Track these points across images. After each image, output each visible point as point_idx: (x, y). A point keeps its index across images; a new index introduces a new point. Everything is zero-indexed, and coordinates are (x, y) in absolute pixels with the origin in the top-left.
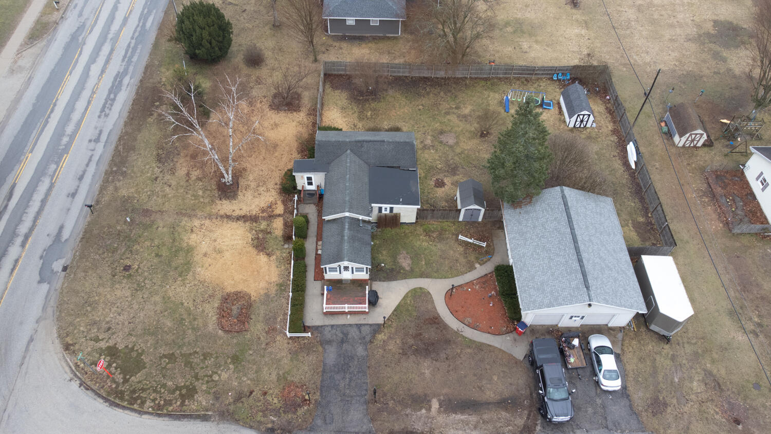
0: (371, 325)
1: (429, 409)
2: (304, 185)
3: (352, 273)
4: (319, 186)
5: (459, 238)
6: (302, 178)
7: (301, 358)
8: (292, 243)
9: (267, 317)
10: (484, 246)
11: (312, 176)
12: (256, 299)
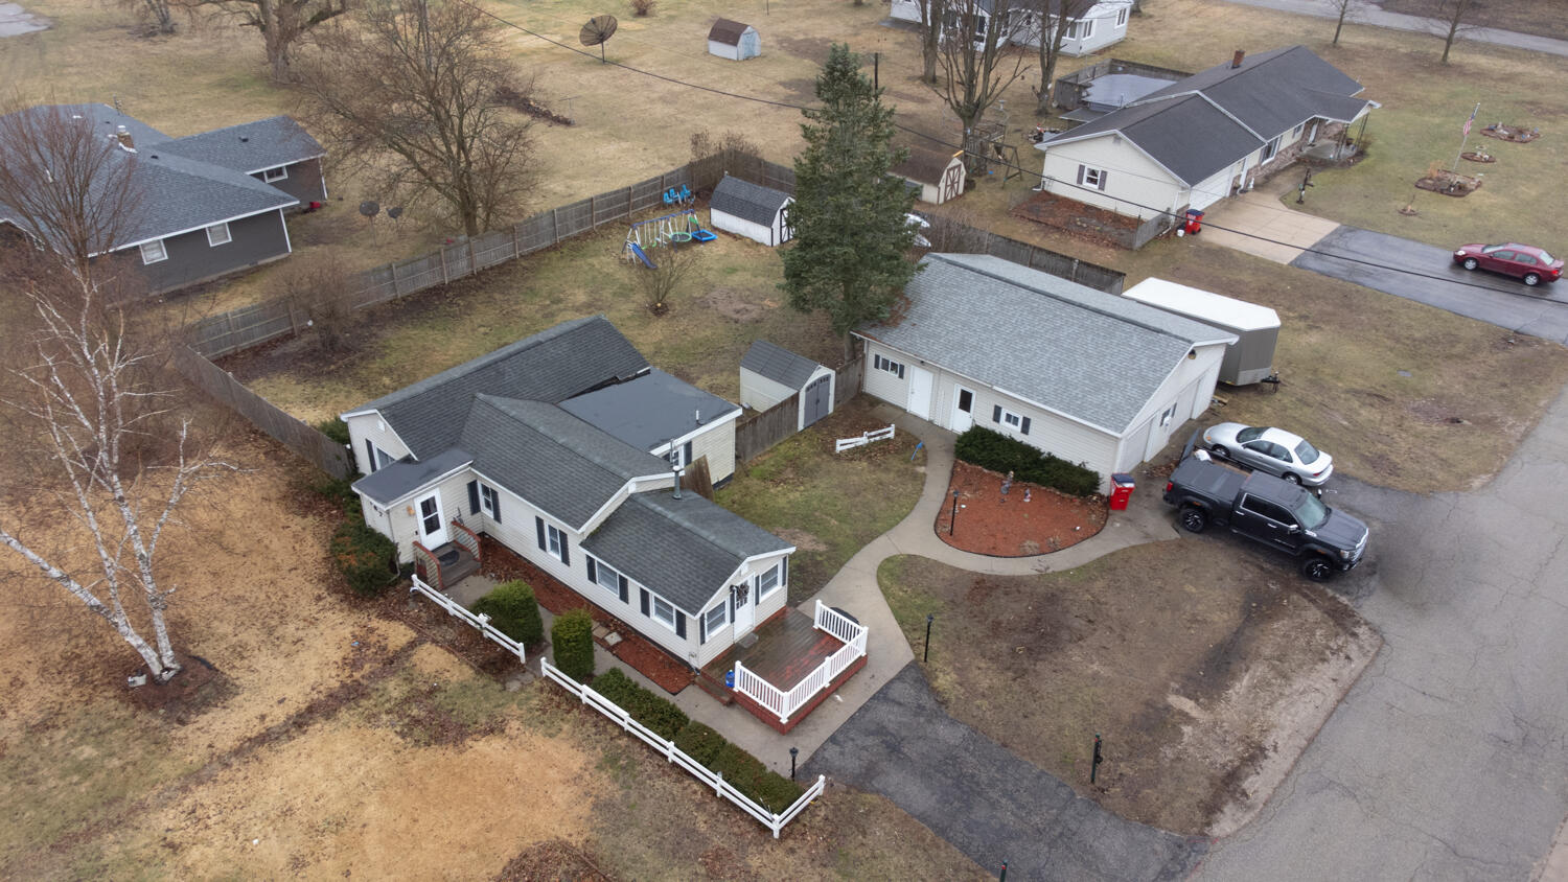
0: (899, 677)
1: (1188, 719)
2: (416, 538)
3: (757, 603)
4: (457, 523)
5: (839, 449)
6: (410, 512)
7: (859, 852)
8: (521, 669)
9: (668, 846)
10: (891, 435)
11: (436, 493)
12: (585, 836)
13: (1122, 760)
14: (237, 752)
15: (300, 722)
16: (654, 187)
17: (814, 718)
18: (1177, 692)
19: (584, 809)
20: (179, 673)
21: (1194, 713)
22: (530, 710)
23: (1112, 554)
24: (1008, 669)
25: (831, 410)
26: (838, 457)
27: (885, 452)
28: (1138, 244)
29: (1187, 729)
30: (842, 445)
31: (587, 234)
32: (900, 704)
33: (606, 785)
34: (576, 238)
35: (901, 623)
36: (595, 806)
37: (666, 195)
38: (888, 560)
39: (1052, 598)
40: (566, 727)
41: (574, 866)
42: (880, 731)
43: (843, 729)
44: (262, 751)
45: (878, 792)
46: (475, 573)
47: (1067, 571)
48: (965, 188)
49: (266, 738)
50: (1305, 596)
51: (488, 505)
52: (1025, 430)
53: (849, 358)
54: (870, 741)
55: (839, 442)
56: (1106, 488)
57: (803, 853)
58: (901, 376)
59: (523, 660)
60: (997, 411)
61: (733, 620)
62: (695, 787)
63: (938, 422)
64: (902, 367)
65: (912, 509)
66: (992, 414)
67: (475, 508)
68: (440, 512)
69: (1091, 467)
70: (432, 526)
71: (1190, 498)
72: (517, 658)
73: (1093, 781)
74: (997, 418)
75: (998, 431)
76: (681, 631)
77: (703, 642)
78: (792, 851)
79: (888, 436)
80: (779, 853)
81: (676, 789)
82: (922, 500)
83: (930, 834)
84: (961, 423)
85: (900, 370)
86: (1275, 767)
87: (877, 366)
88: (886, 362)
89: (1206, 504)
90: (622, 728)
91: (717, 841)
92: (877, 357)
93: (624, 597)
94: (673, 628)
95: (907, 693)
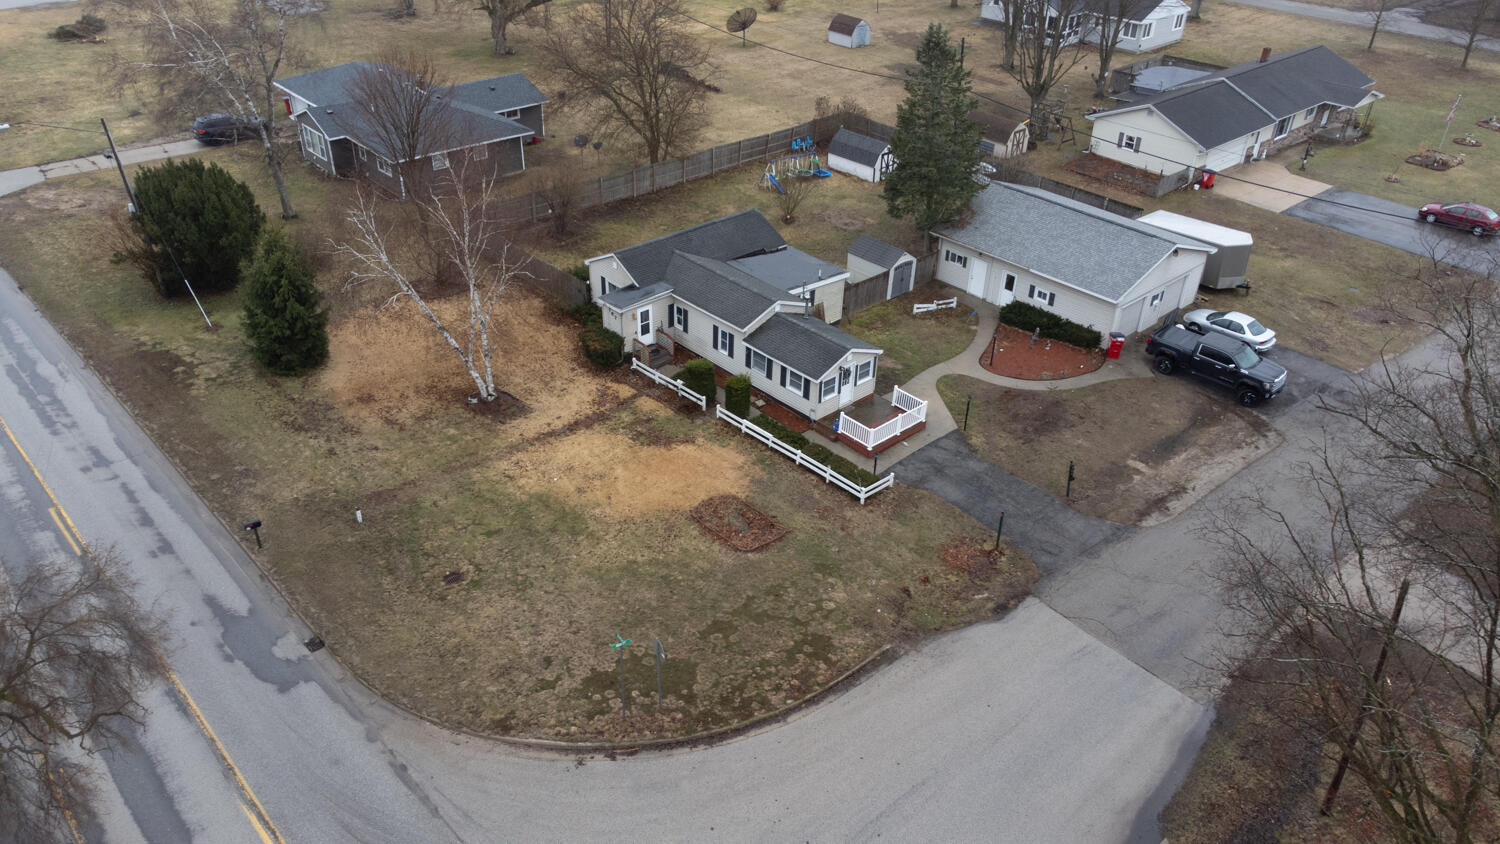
0: (946, 437)
1: (1138, 472)
2: (635, 336)
3: (855, 385)
4: (660, 331)
5: (915, 311)
6: (634, 317)
7: (914, 515)
8: (703, 414)
9: (796, 503)
10: (954, 305)
11: (649, 308)
12: (747, 494)
13: (1089, 489)
14: (537, 439)
15: (572, 428)
16: (786, 137)
17: (889, 451)
18: (1135, 459)
19: (746, 482)
20: (497, 398)
21: (1144, 470)
22: (710, 434)
23: (1103, 383)
24: (1020, 438)
25: (911, 288)
26: (915, 317)
27: (948, 315)
28: (1160, 193)
29: (1137, 478)
30: (919, 308)
31: (735, 168)
32: (945, 449)
33: (758, 472)
34: (727, 171)
35: (951, 410)
36: (752, 481)
37: (794, 143)
38: (945, 377)
39: (1057, 404)
40: (732, 443)
41: (739, 507)
42: (931, 461)
43: (908, 458)
44: (552, 440)
45: (927, 489)
46: (670, 363)
47: (1071, 390)
48: (1028, 148)
49: (552, 434)
50: (1237, 414)
51: (679, 322)
52: (1051, 303)
53: (928, 250)
54: (923, 466)
55: (916, 306)
56: (1105, 344)
57: (878, 513)
58: (964, 266)
59: (704, 409)
60: (1032, 289)
61: (839, 392)
62: (813, 477)
63: (989, 300)
64: (966, 259)
65: (964, 349)
66: (1028, 292)
67: (671, 324)
68: (651, 321)
69: (1096, 328)
70: (645, 330)
71: (1163, 348)
72: (700, 407)
73: (1068, 495)
74: (1031, 295)
75: (1032, 305)
76: (806, 395)
77: (820, 401)
78: (872, 511)
79: (952, 305)
80: (864, 512)
81: (801, 477)
82: (972, 345)
83: (958, 511)
84: (1005, 298)
85: (963, 261)
86: (1189, 499)
87: (947, 259)
88: (954, 255)
89: (1174, 353)
90: (767, 445)
91: (826, 503)
92: (948, 252)
93: (769, 376)
94: (801, 393)
95: (951, 444)
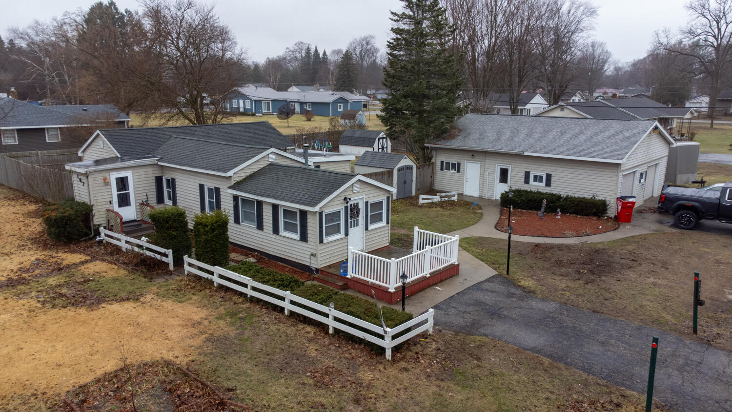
0: (488, 281)
2: (109, 206)
3: (367, 229)
4: (144, 204)
5: (421, 202)
8: (170, 273)
10: (455, 199)
19: (197, 342)
22: (167, 290)
23: (632, 237)
24: (579, 279)
25: (414, 184)
26: (421, 206)
27: (453, 204)
30: (424, 199)
32: (492, 292)
33: (222, 327)
35: (482, 260)
38: (464, 239)
39: (597, 252)
40: (196, 298)
41: (172, 377)
43: (445, 302)
45: (486, 335)
47: (603, 242)
52: (548, 184)
55: (421, 196)
56: (612, 211)
57: (418, 371)
58: (459, 171)
59: (171, 267)
60: (527, 174)
61: (347, 234)
62: (308, 329)
63: (486, 196)
64: (459, 164)
66: (523, 179)
67: (160, 200)
68: (131, 191)
69: (599, 198)
70: (124, 201)
71: (681, 202)
72: (167, 264)
73: (695, 331)
74: (527, 181)
75: (529, 190)
76: (304, 238)
77: (321, 241)
78: (406, 370)
79: (453, 198)
80: (392, 371)
81: (291, 331)
82: (482, 220)
83: (547, 361)
85: (457, 167)
87: (442, 169)
88: (448, 164)
90: (245, 295)
91: (327, 362)
92: (442, 162)
94: (297, 236)
95: (497, 286)
